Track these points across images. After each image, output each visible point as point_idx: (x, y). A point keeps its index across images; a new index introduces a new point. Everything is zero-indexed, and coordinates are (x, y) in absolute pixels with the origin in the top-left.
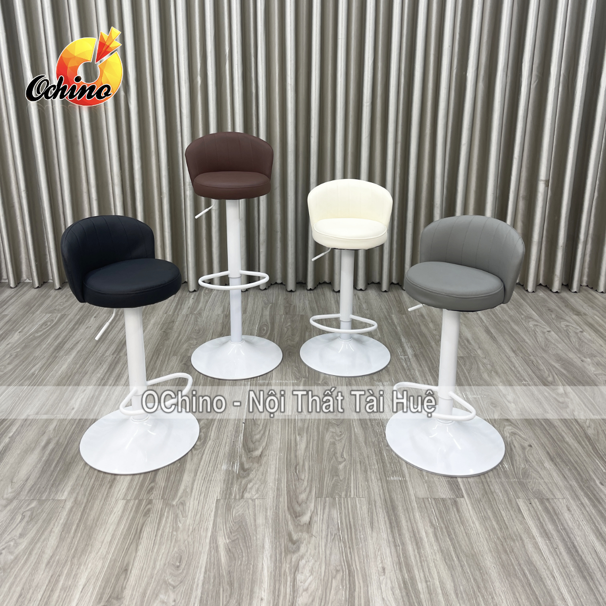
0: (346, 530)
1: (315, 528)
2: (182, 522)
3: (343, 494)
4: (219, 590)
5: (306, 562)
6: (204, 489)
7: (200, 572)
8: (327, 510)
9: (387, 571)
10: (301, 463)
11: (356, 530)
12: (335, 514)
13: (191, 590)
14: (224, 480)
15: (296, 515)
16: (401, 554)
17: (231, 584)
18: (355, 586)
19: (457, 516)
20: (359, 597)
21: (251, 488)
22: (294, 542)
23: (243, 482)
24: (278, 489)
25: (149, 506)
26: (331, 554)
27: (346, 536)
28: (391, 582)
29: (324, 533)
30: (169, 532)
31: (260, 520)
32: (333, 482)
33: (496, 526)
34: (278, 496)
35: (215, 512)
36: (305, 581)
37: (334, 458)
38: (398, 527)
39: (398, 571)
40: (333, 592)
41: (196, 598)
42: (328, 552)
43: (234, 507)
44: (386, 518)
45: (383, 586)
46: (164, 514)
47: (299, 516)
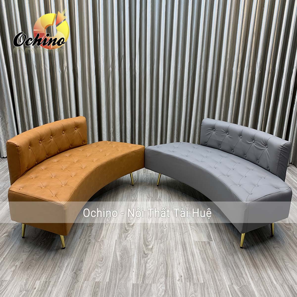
0: (166, 251)
1: (154, 250)
2: (103, 247)
3: (165, 239)
4: (118, 268)
5: (150, 260)
6: (111, 236)
7: (110, 263)
8: (159, 245)
9: (180, 264)
10: (149, 228)
11: (169, 251)
12: (162, 245)
13: (107, 268)
14: (119, 233)
15: (146, 246)
16: (186, 259)
17: (122, 266)
18: (168, 268)
19: (209, 247)
20: (170, 272)
21: (129, 236)
22: (146, 254)
23: (126, 234)
24: (140, 237)
25: (90, 241)
26: (160, 258)
27: (166, 253)
28: (182, 267)
29: (157, 251)
30: (98, 250)
31: (133, 247)
32: (162, 235)
33: (224, 251)
34: (140, 239)
35: (115, 244)
36: (149, 266)
37: (162, 227)
38: (186, 250)
39: (185, 264)
40: (160, 270)
41: (109, 270)
42: (159, 258)
43: (122, 242)
44: (182, 247)
45: (179, 269)
46: (95, 244)
47: (148, 246)
